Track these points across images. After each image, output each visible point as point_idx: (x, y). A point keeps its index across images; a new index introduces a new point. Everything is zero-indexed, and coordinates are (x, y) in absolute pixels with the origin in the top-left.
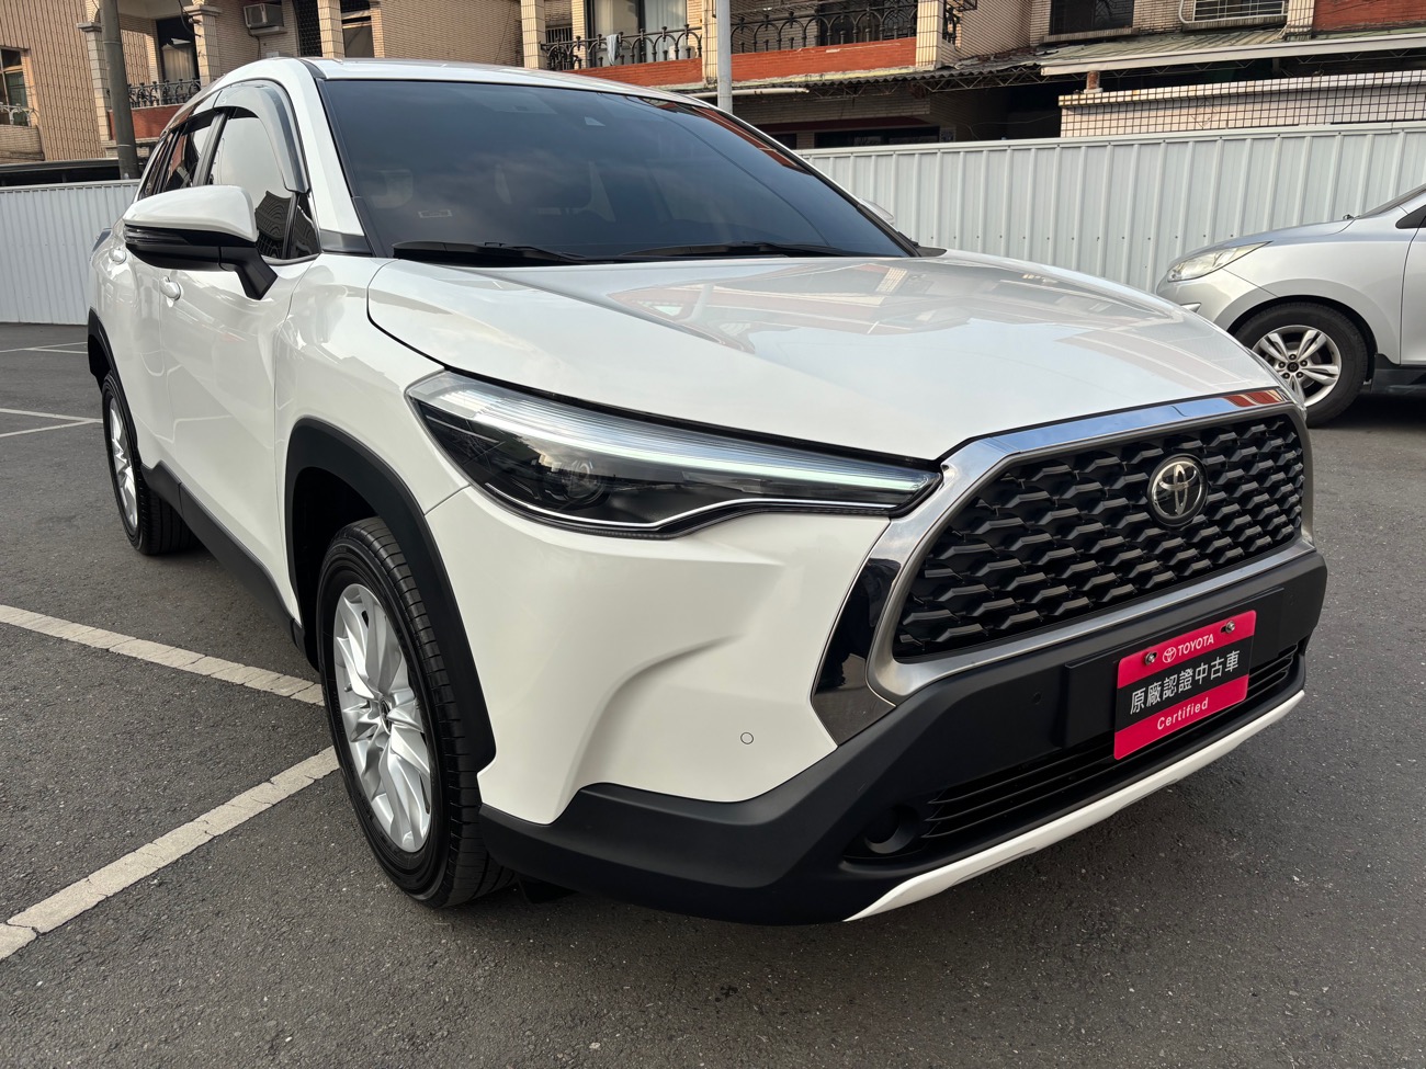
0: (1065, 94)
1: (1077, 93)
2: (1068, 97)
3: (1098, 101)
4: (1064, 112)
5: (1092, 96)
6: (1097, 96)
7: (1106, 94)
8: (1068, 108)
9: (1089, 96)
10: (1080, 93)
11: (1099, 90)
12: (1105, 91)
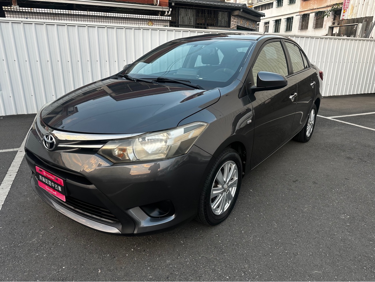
0: (5, 6)
1: (9, 6)
2: (6, 7)
3: (18, 10)
4: (6, 13)
5: (16, 8)
6: (17, 8)
7: (21, 8)
8: (7, 11)
9: (14, 8)
10: (11, 6)
11: (18, 6)
12: (20, 7)
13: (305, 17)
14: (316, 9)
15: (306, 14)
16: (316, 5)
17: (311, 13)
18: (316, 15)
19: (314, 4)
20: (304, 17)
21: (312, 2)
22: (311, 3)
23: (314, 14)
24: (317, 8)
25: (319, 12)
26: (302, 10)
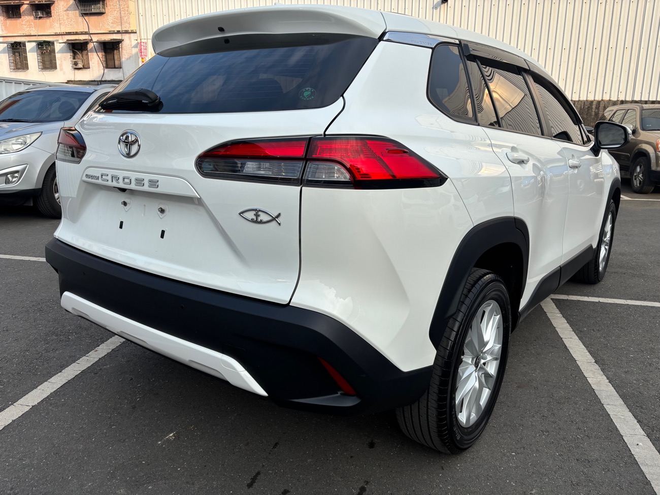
13: (18, 47)
14: (36, 36)
15: (20, 43)
16: (33, 29)
17: (29, 42)
18: (40, 46)
19: (30, 28)
20: (16, 47)
21: (24, 23)
22: (22, 25)
23: (34, 44)
24: (38, 35)
25: (45, 42)
26: (7, 34)
